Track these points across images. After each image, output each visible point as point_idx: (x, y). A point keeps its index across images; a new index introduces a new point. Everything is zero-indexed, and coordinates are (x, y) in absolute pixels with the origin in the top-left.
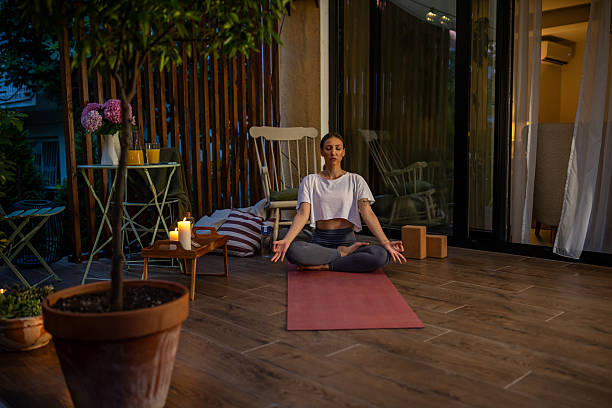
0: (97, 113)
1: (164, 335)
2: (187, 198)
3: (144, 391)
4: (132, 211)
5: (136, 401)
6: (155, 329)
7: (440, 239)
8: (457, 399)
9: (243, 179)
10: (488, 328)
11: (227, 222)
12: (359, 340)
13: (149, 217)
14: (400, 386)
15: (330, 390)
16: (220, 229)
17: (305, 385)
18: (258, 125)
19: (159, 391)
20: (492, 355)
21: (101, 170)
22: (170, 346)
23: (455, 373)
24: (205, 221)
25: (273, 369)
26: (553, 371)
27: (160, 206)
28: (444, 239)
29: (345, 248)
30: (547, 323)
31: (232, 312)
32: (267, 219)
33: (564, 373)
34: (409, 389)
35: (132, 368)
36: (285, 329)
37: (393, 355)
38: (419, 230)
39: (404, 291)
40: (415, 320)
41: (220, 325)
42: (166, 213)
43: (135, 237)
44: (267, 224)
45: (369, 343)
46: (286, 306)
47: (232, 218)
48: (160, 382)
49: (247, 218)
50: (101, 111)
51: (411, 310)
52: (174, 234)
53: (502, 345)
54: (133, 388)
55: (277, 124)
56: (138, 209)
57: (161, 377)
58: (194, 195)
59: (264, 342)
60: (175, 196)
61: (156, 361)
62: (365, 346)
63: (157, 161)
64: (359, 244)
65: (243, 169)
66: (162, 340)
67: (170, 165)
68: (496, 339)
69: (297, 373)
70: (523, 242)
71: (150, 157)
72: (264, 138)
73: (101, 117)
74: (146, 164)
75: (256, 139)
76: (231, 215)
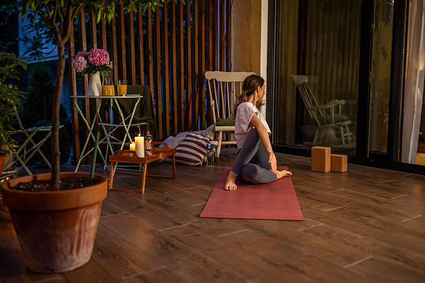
0: (83, 58)
1: (82, 211)
2: (154, 122)
3: (69, 249)
5: (62, 256)
6: (74, 206)
7: (341, 158)
8: (303, 272)
10: (354, 223)
11: (185, 140)
12: (249, 227)
14: (264, 260)
15: (210, 259)
16: (179, 146)
17: (194, 255)
18: (213, 70)
19: (81, 250)
20: (346, 244)
21: (84, 99)
22: (89, 219)
23: (310, 254)
25: (176, 242)
26: (390, 257)
27: (127, 127)
28: (344, 158)
30: (403, 223)
31: (167, 203)
32: (214, 139)
33: (398, 260)
34: (269, 263)
35: (58, 232)
36: (198, 216)
37: (270, 238)
38: (324, 150)
39: (301, 194)
40: (299, 215)
41: (153, 211)
42: (130, 131)
45: (256, 229)
46: (207, 201)
47: (188, 138)
48: (82, 244)
49: (198, 138)
50: (86, 57)
51: (299, 208)
52: (132, 146)
53: (358, 236)
54: (60, 246)
55: (228, 70)
57: (82, 240)
59: (179, 224)
61: (77, 228)
62: (251, 231)
63: (125, 94)
66: (81, 214)
67: (135, 96)
68: (356, 233)
69: (192, 246)
70: (410, 163)
71: (120, 90)
72: (216, 80)
73: (86, 62)
74: (116, 95)
75: (210, 81)
76: (188, 136)
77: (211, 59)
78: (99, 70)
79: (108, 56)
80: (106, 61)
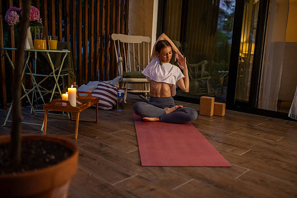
0: (16, 13)
2: (73, 73)
4: (38, 79)
7: (222, 105)
9: (106, 65)
10: (272, 168)
11: (97, 89)
13: (50, 83)
16: (92, 93)
18: (116, 33)
24: (84, 87)
27: (57, 77)
28: (224, 105)
29: (169, 109)
31: (103, 149)
32: (120, 88)
36: (140, 164)
38: (211, 99)
39: (208, 137)
40: (224, 161)
41: (95, 160)
42: (60, 81)
43: (40, 96)
44: (121, 91)
46: (138, 146)
47: (100, 87)
49: (109, 87)
50: (19, 12)
51: (218, 152)
52: (65, 96)
55: (126, 33)
56: (43, 78)
58: (77, 72)
59: (128, 176)
60: (67, 72)
63: (56, 48)
64: (177, 106)
65: (106, 58)
67: (64, 51)
71: (51, 45)
72: (120, 41)
73: (18, 16)
74: (48, 49)
75: (115, 41)
76: (99, 85)
77: (114, 24)
78: (31, 25)
79: (39, 13)
80: (37, 17)
